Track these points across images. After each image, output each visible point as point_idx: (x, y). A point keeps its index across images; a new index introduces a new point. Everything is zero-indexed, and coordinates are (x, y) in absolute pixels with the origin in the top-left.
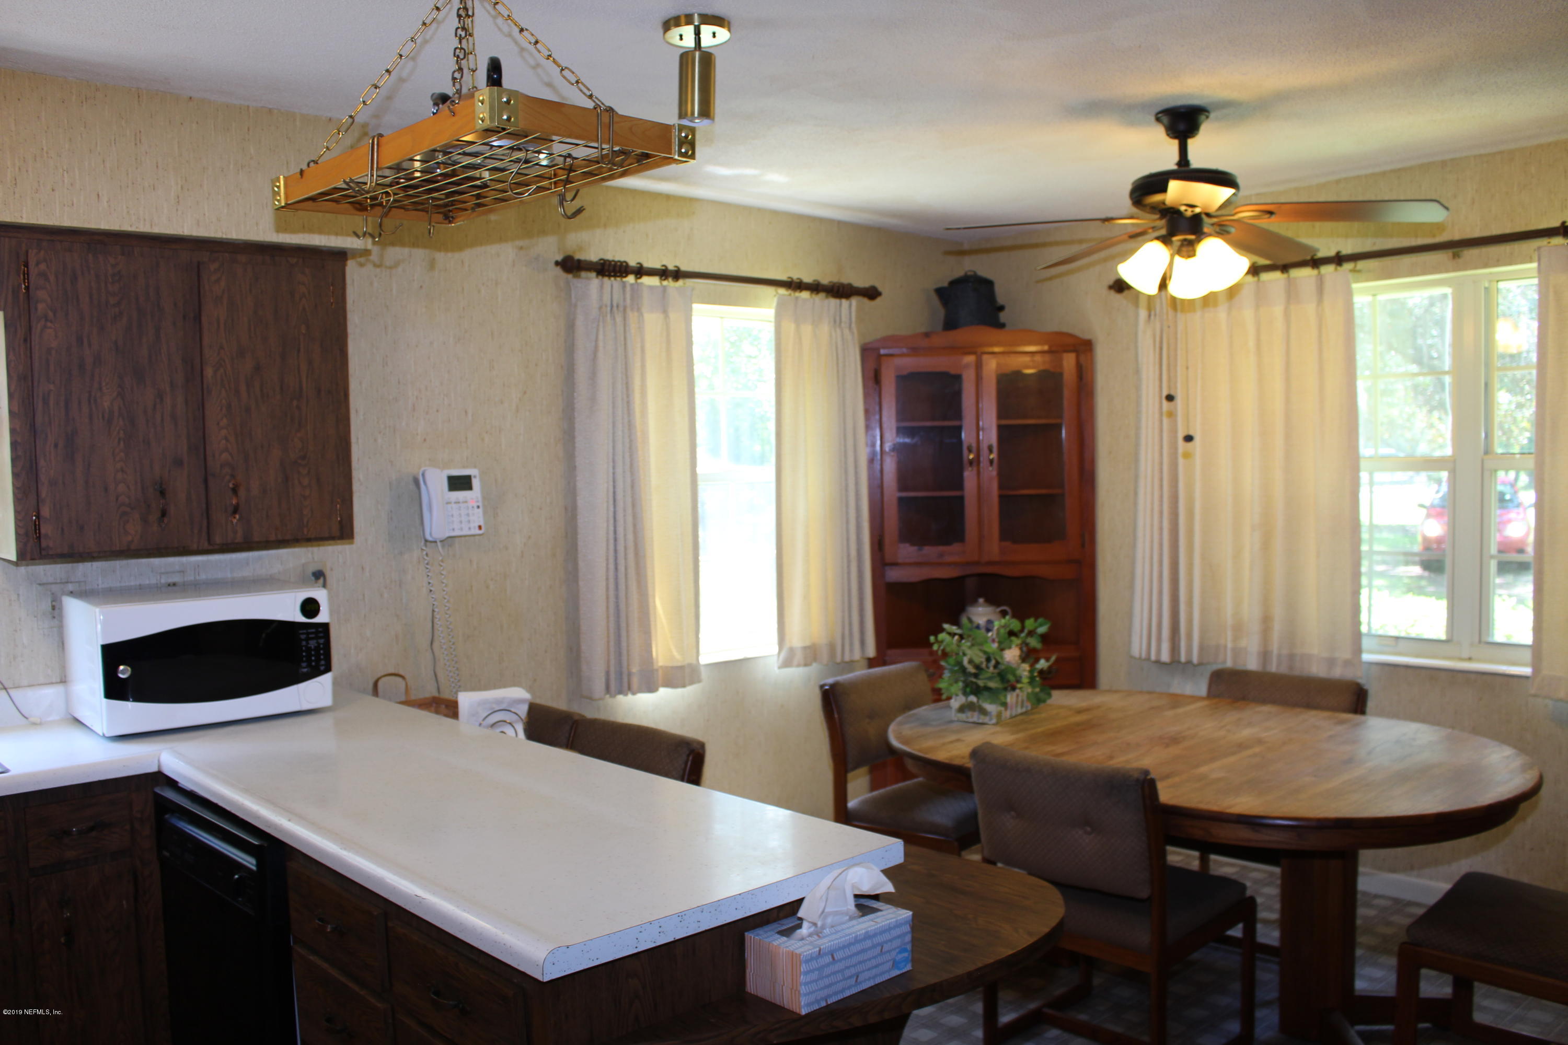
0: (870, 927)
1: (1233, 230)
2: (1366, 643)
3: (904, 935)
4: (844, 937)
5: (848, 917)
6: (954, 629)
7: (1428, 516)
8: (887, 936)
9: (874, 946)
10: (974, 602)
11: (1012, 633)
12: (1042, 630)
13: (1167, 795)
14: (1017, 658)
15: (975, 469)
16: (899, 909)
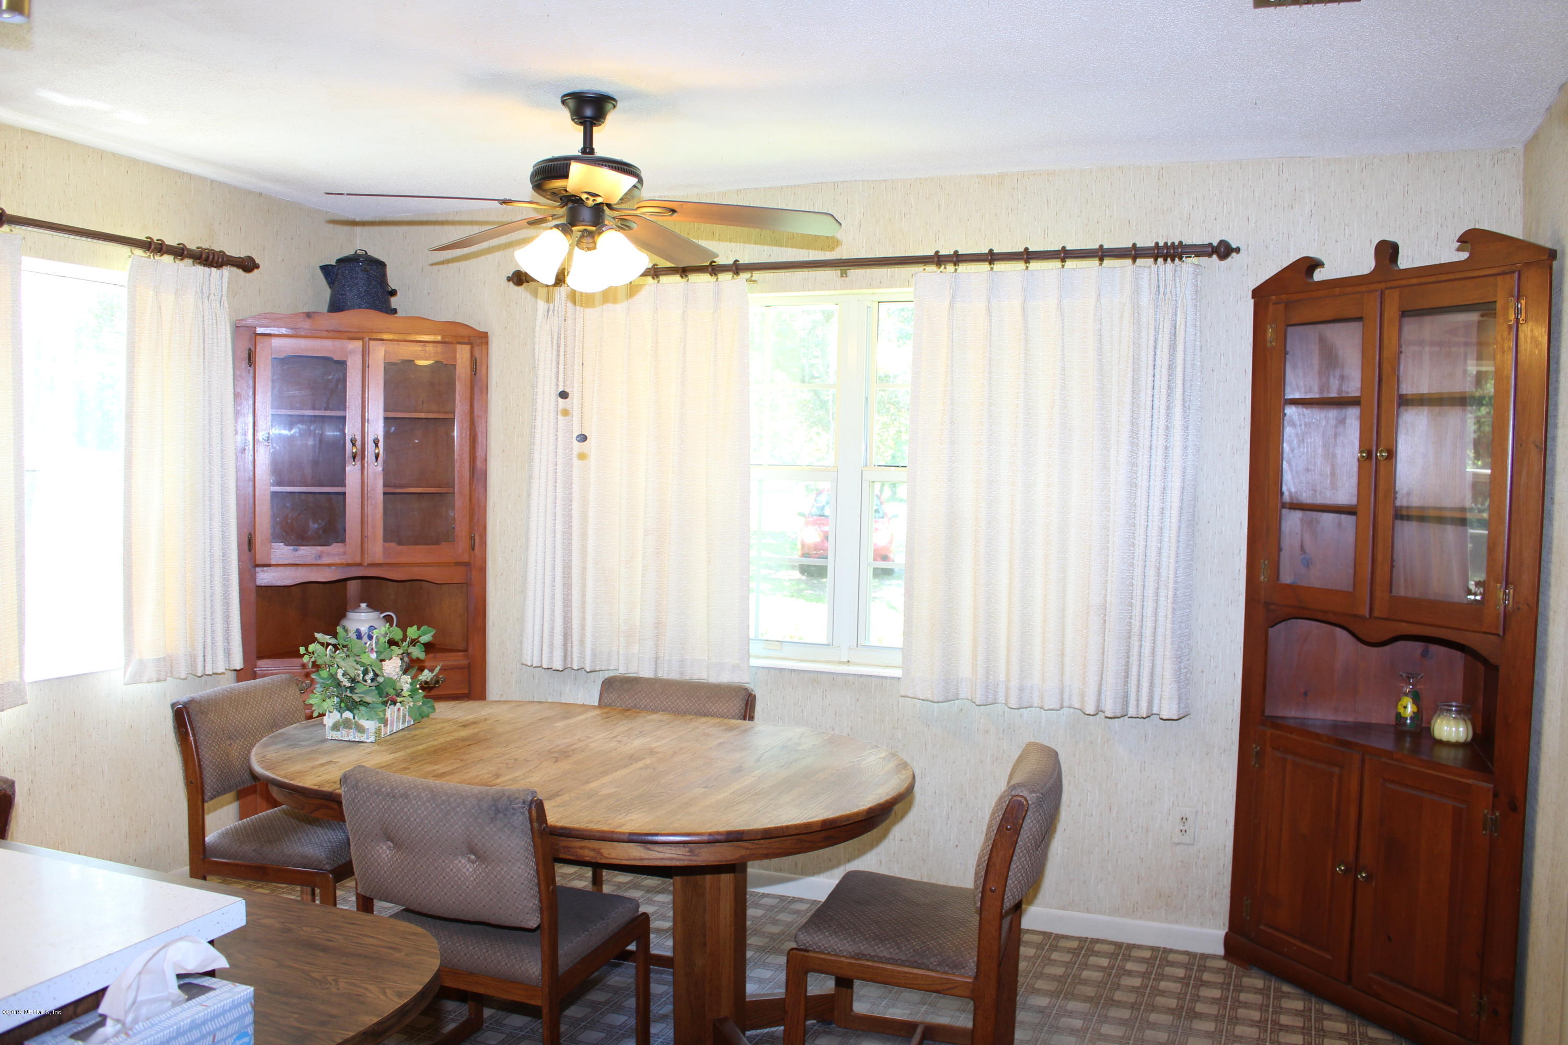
0: (197, 1013)
1: (634, 226)
2: (754, 648)
3: (243, 1016)
4: (162, 1031)
5: (170, 1003)
6: (327, 639)
7: (807, 524)
8: (221, 1021)
9: (203, 1037)
10: (356, 607)
11: (392, 642)
12: (426, 638)
13: (555, 817)
14: (398, 669)
15: (359, 464)
16: (238, 984)
